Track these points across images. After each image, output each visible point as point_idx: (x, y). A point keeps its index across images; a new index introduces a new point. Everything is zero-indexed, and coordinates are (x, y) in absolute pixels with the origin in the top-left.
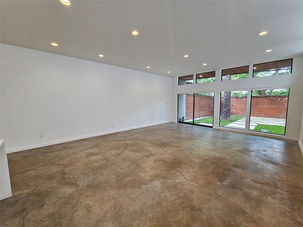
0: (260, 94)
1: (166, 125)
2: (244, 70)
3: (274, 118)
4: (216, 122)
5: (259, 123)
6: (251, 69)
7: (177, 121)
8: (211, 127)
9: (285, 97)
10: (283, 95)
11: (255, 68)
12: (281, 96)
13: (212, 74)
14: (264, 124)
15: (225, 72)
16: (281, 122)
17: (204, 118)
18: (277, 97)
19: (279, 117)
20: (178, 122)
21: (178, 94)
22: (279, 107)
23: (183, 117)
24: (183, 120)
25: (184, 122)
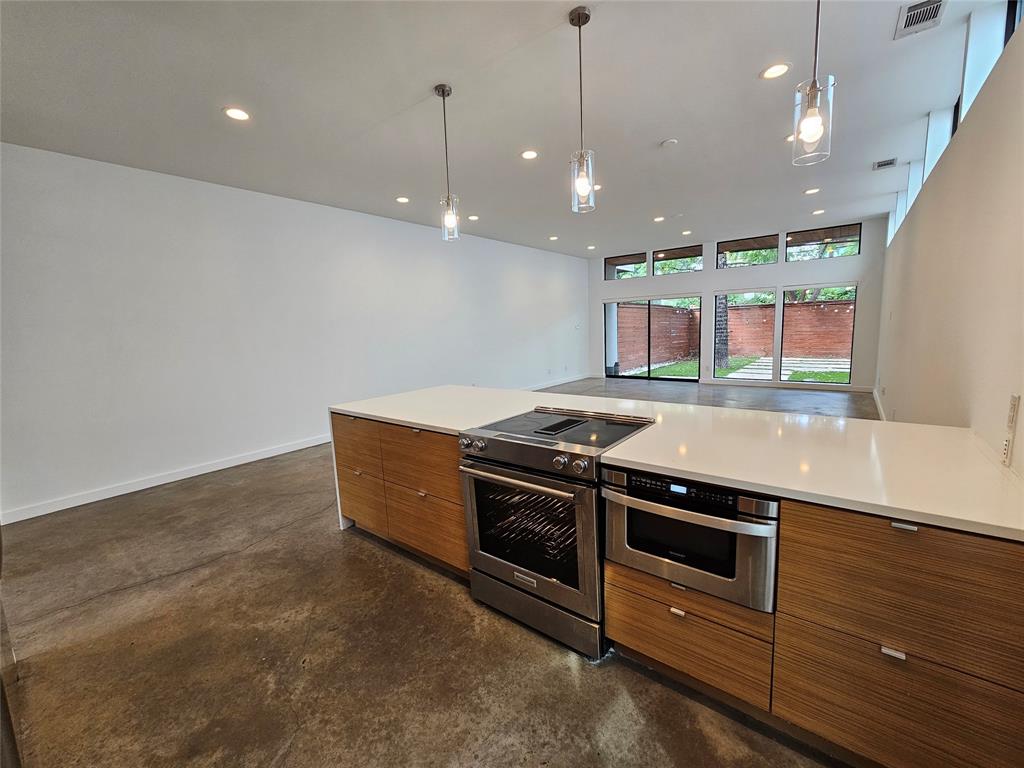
0: (795, 298)
1: (581, 383)
2: (768, 242)
3: (827, 357)
4: (708, 369)
5: (796, 369)
6: (783, 240)
7: (604, 374)
8: (697, 381)
9: (848, 303)
10: (845, 297)
11: (789, 239)
12: (839, 303)
13: (695, 251)
14: (807, 370)
15: (723, 247)
16: (842, 365)
17: (662, 365)
18: (830, 303)
19: (837, 355)
20: (607, 376)
21: (605, 302)
22: (836, 329)
23: (617, 364)
24: (616, 372)
25: (620, 374)
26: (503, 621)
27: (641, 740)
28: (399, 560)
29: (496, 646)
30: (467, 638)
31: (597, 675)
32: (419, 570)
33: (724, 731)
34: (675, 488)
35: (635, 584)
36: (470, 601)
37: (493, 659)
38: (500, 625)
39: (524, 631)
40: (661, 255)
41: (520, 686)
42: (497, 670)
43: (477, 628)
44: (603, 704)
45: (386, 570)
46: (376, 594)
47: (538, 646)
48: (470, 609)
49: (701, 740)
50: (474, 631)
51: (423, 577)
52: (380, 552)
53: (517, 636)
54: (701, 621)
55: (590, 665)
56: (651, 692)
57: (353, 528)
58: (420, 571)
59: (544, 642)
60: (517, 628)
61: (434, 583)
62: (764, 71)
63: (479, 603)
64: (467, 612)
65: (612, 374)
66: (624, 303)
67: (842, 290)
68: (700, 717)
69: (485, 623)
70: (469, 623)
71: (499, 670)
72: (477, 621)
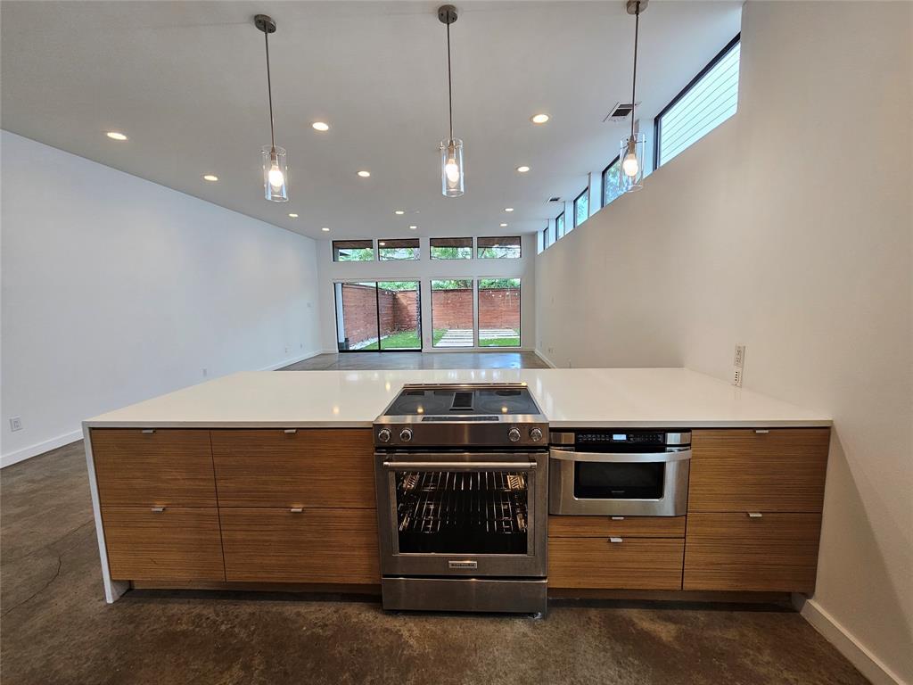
4: (427, 341)
6: (475, 243)
7: (337, 350)
8: (420, 351)
20: (340, 351)
21: (335, 282)
23: (347, 340)
24: (347, 346)
25: (351, 348)
26: (433, 620)
27: (619, 663)
28: (246, 609)
29: (445, 650)
30: (410, 659)
31: (548, 626)
32: (288, 607)
33: (651, 620)
34: (617, 437)
35: (578, 529)
36: (380, 616)
37: (454, 665)
38: (432, 625)
39: (460, 620)
40: (382, 244)
41: (500, 677)
42: (467, 675)
43: (412, 642)
44: (574, 651)
45: (236, 630)
46: (247, 667)
47: (484, 628)
48: (388, 625)
49: (647, 636)
50: (411, 646)
51: (298, 614)
52: (208, 611)
53: (457, 629)
54: (635, 540)
55: (536, 621)
56: (593, 618)
57: (129, 591)
58: (290, 609)
59: (486, 621)
60: (451, 620)
61: (320, 615)
62: (534, 116)
63: (394, 612)
64: (387, 630)
65: (344, 349)
66: (347, 284)
67: (491, 282)
68: (634, 619)
69: (416, 632)
70: (398, 641)
71: (469, 673)
72: (406, 634)
